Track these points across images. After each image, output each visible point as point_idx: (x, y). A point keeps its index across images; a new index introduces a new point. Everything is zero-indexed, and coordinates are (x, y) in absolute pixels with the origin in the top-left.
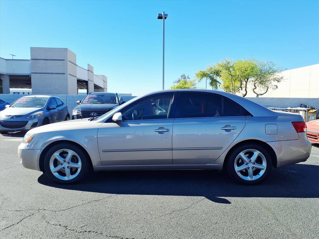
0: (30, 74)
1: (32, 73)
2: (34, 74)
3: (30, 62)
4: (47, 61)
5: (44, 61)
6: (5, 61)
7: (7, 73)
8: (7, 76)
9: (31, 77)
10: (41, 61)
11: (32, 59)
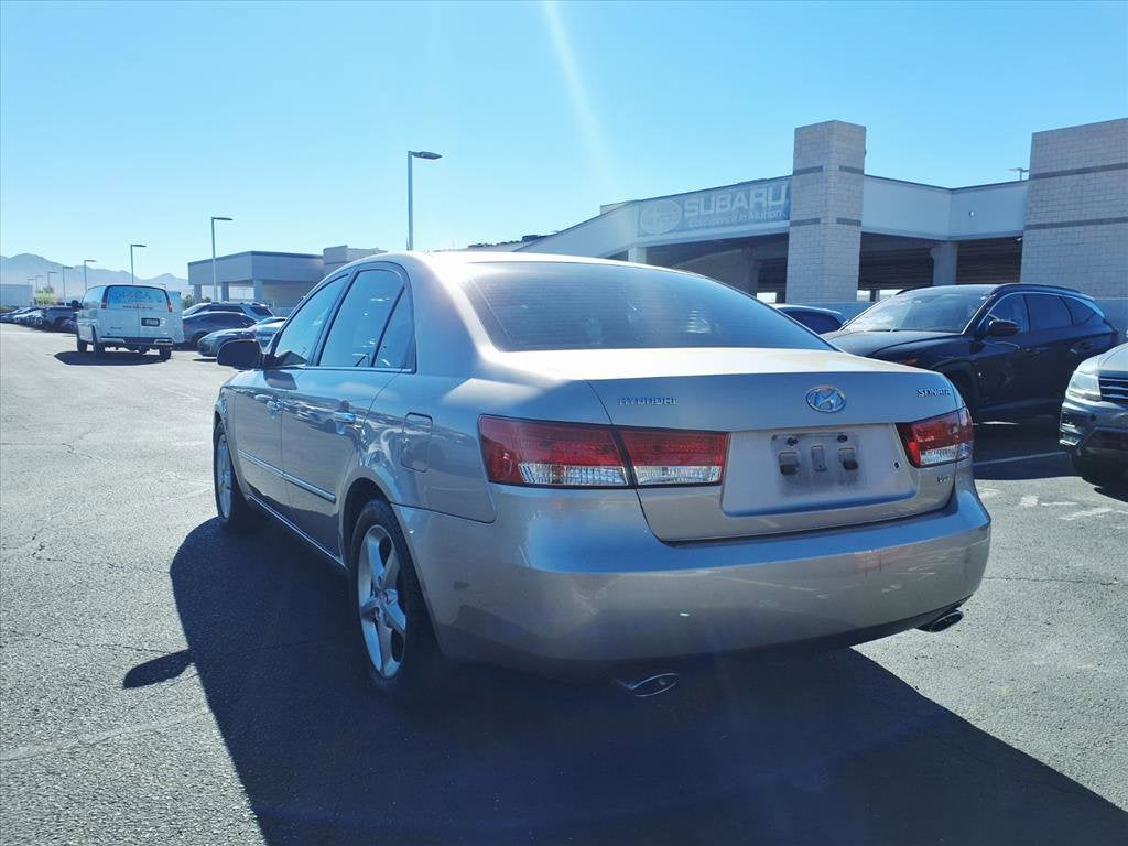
0: (1022, 232)
1: (1029, 227)
2: (1032, 232)
3: (1025, 188)
4: (1086, 176)
5: (1076, 177)
6: (948, 196)
7: (950, 237)
8: (949, 245)
9: (1021, 242)
10: (1063, 178)
11: (1033, 177)
